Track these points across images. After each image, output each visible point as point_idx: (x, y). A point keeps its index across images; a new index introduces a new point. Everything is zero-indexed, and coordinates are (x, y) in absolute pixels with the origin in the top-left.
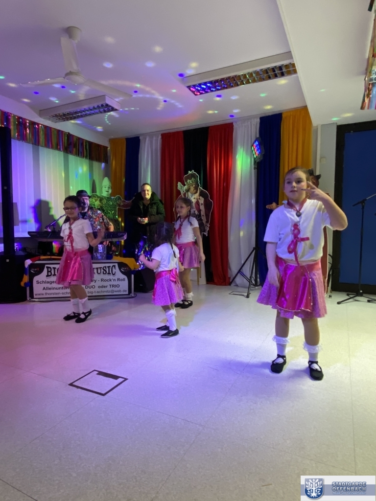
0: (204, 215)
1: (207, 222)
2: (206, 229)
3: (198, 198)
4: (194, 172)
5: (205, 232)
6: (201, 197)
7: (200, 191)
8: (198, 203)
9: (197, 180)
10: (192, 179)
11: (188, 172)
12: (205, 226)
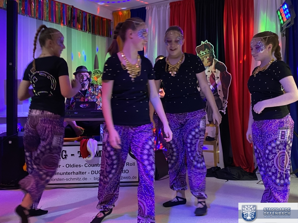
0: (221, 90)
1: (225, 98)
2: (223, 106)
3: (213, 71)
4: (208, 43)
5: (222, 109)
6: (216, 69)
7: (216, 63)
8: (214, 77)
9: (212, 51)
10: (205, 50)
11: (201, 43)
12: (222, 102)
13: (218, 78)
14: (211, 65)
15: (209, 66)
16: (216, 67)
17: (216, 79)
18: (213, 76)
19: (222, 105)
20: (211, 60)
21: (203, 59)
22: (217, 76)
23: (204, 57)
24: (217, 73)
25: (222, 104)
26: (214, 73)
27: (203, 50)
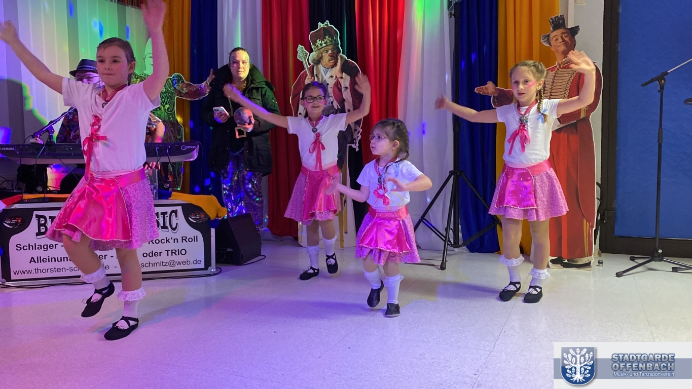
1: (357, 123)
3: (338, 77)
5: (353, 143)
6: (344, 74)
7: (342, 63)
8: (339, 86)
9: (336, 41)
10: (325, 39)
11: (318, 25)
12: (353, 131)
13: (347, 88)
14: (335, 65)
15: (332, 67)
16: (343, 70)
17: (343, 90)
18: (337, 85)
19: (352, 135)
20: (335, 58)
22: (345, 85)
23: (324, 51)
24: (345, 79)
25: (352, 133)
26: (340, 80)
27: (322, 38)
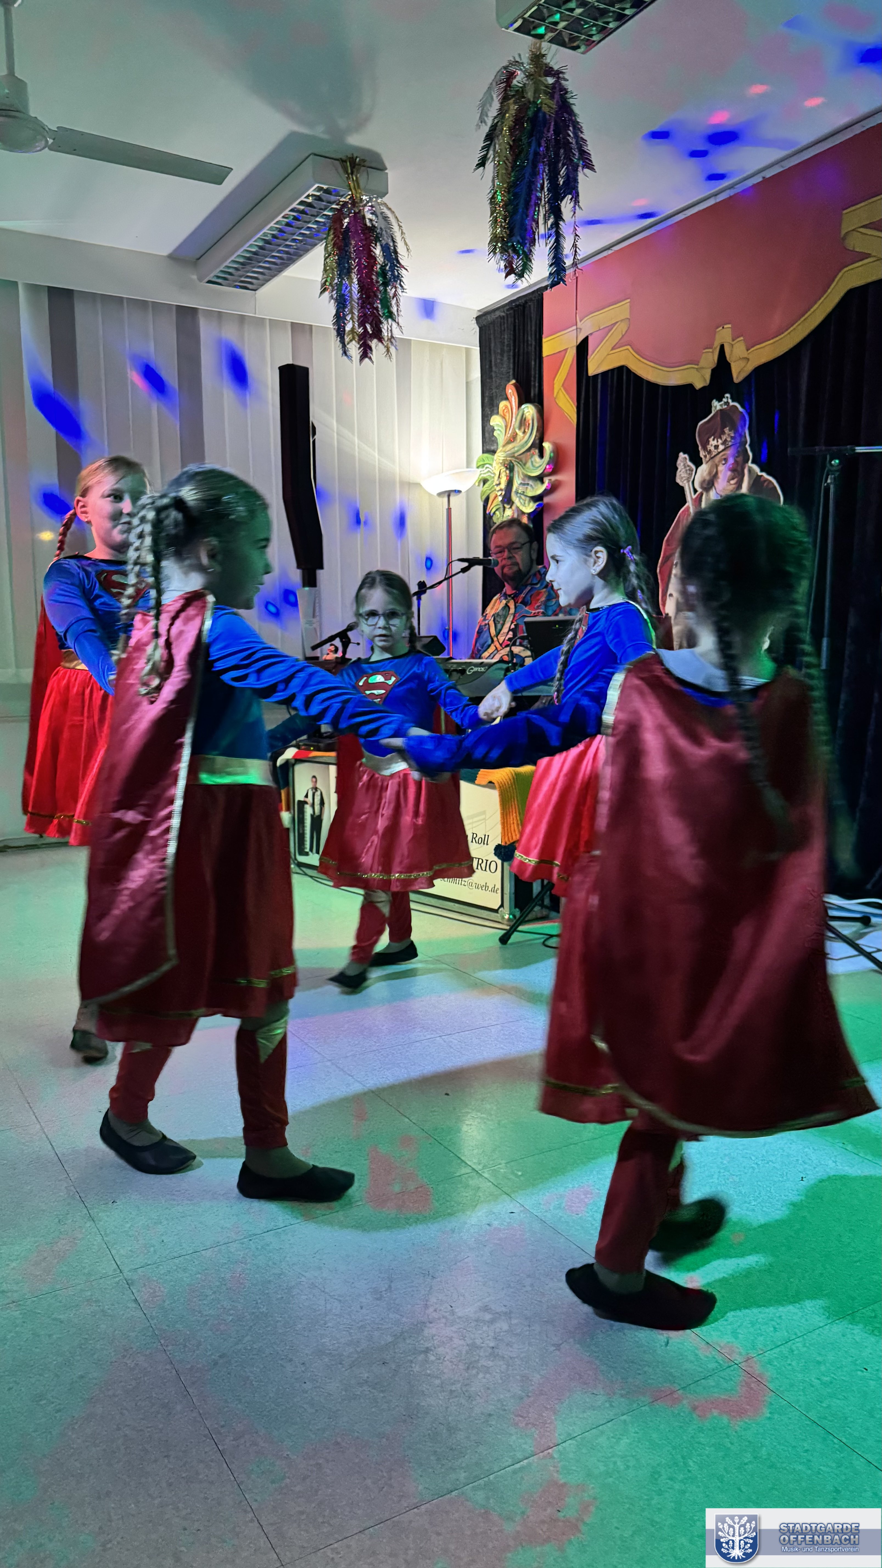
4: (731, 404)
10: (724, 433)
11: (711, 407)
14: (738, 488)
20: (738, 473)
21: (717, 466)
23: (720, 461)
27: (717, 434)
